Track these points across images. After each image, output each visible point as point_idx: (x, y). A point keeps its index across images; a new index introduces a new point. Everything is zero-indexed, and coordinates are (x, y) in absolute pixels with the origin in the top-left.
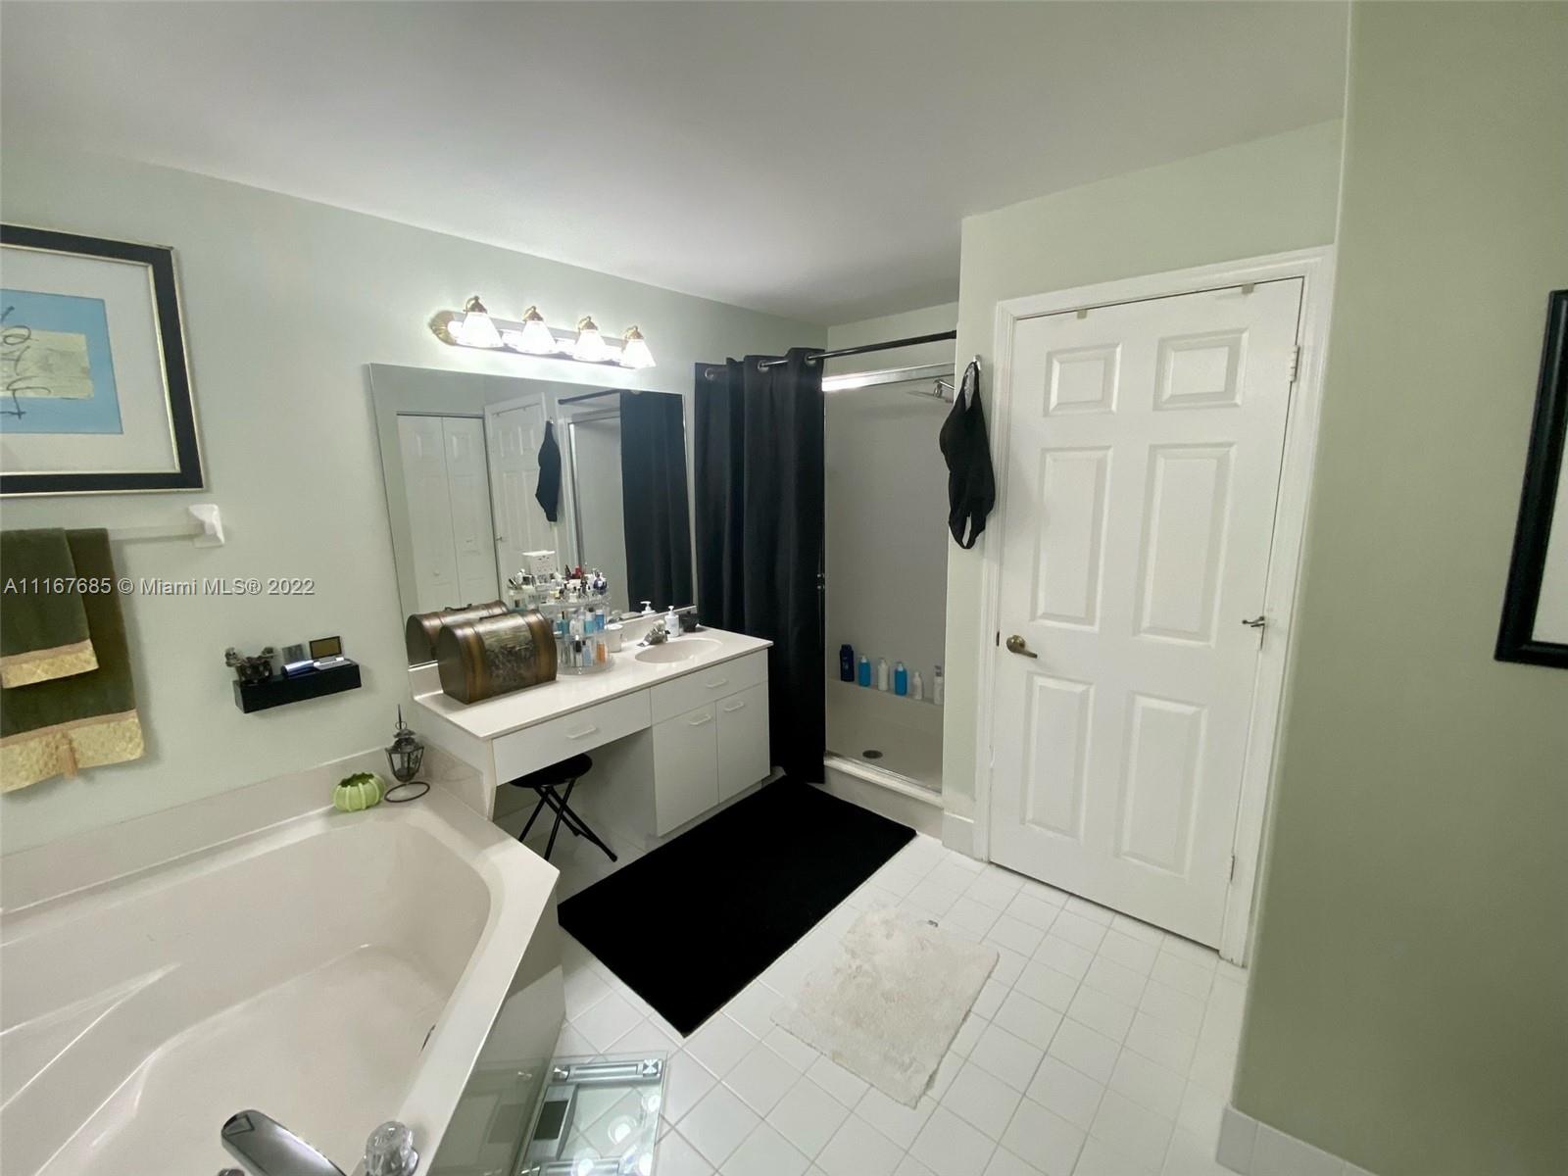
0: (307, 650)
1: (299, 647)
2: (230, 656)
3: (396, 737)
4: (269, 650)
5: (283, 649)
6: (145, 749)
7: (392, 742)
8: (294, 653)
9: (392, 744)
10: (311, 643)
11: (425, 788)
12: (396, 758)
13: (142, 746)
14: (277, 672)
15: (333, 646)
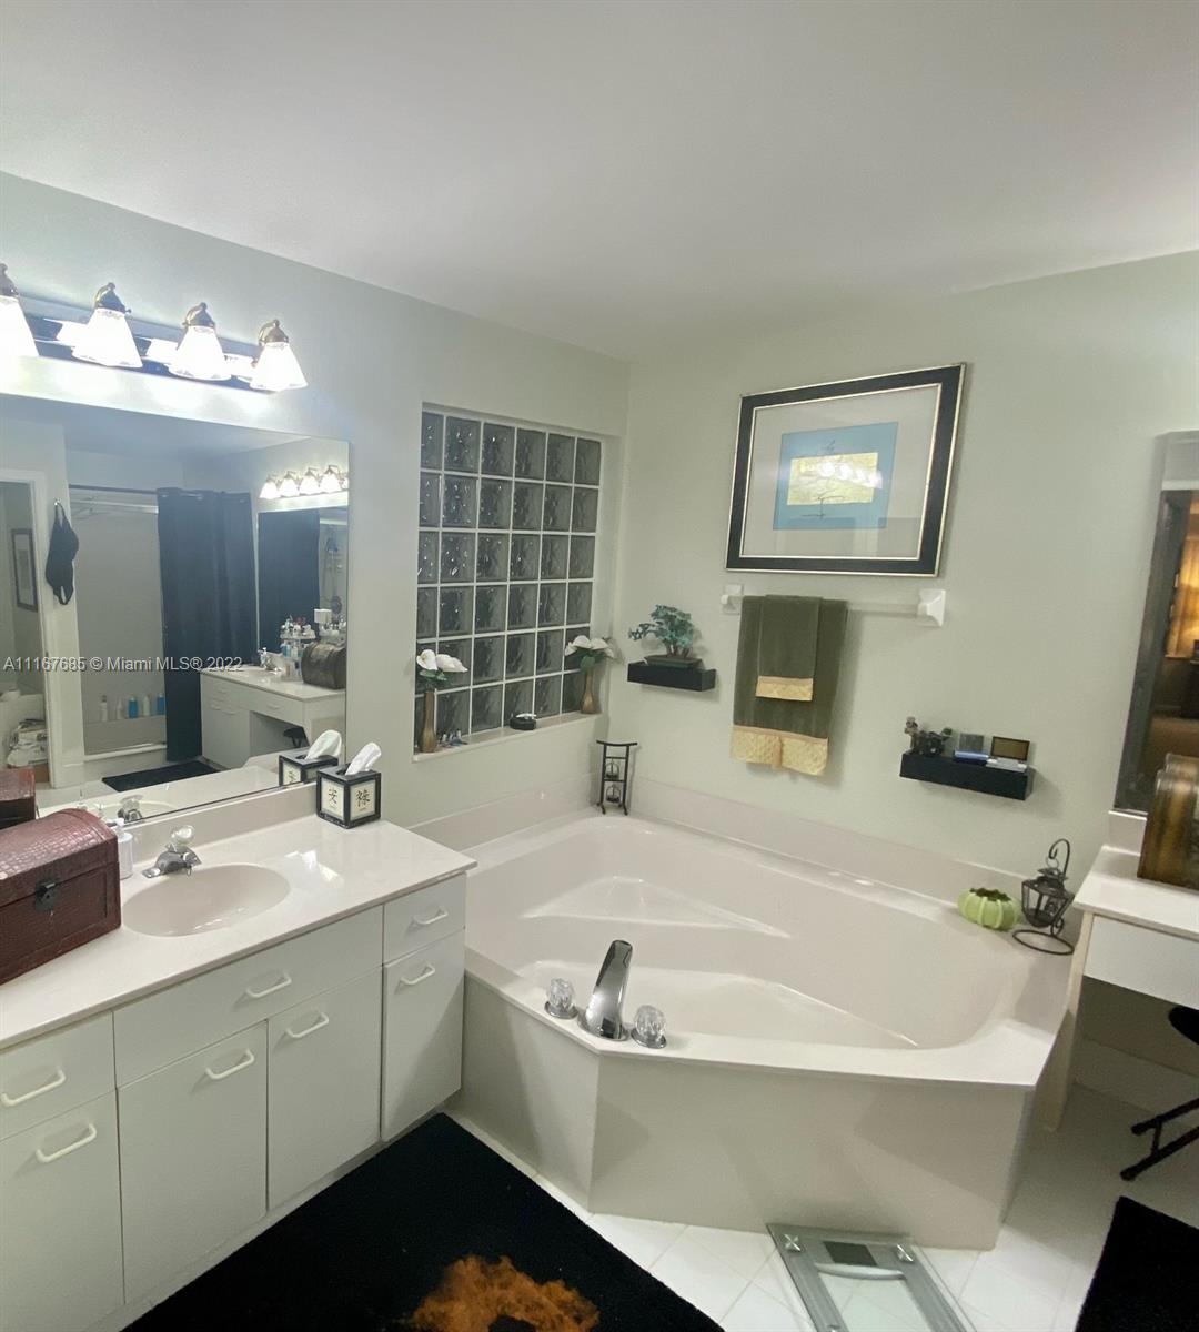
0: (988, 744)
1: (980, 739)
2: (912, 725)
3: (1041, 871)
4: (948, 731)
5: (962, 735)
6: (825, 769)
7: (1035, 876)
8: (975, 742)
9: (1034, 878)
10: (994, 738)
11: (1067, 949)
12: (1034, 895)
13: (823, 767)
14: (947, 754)
15: (1022, 749)
